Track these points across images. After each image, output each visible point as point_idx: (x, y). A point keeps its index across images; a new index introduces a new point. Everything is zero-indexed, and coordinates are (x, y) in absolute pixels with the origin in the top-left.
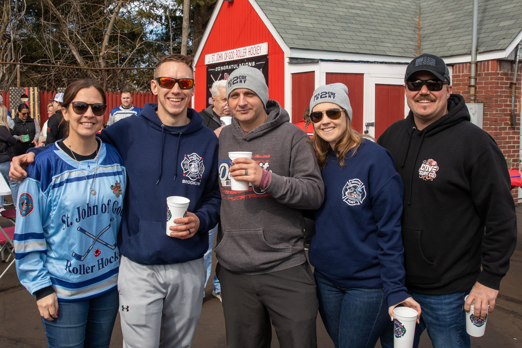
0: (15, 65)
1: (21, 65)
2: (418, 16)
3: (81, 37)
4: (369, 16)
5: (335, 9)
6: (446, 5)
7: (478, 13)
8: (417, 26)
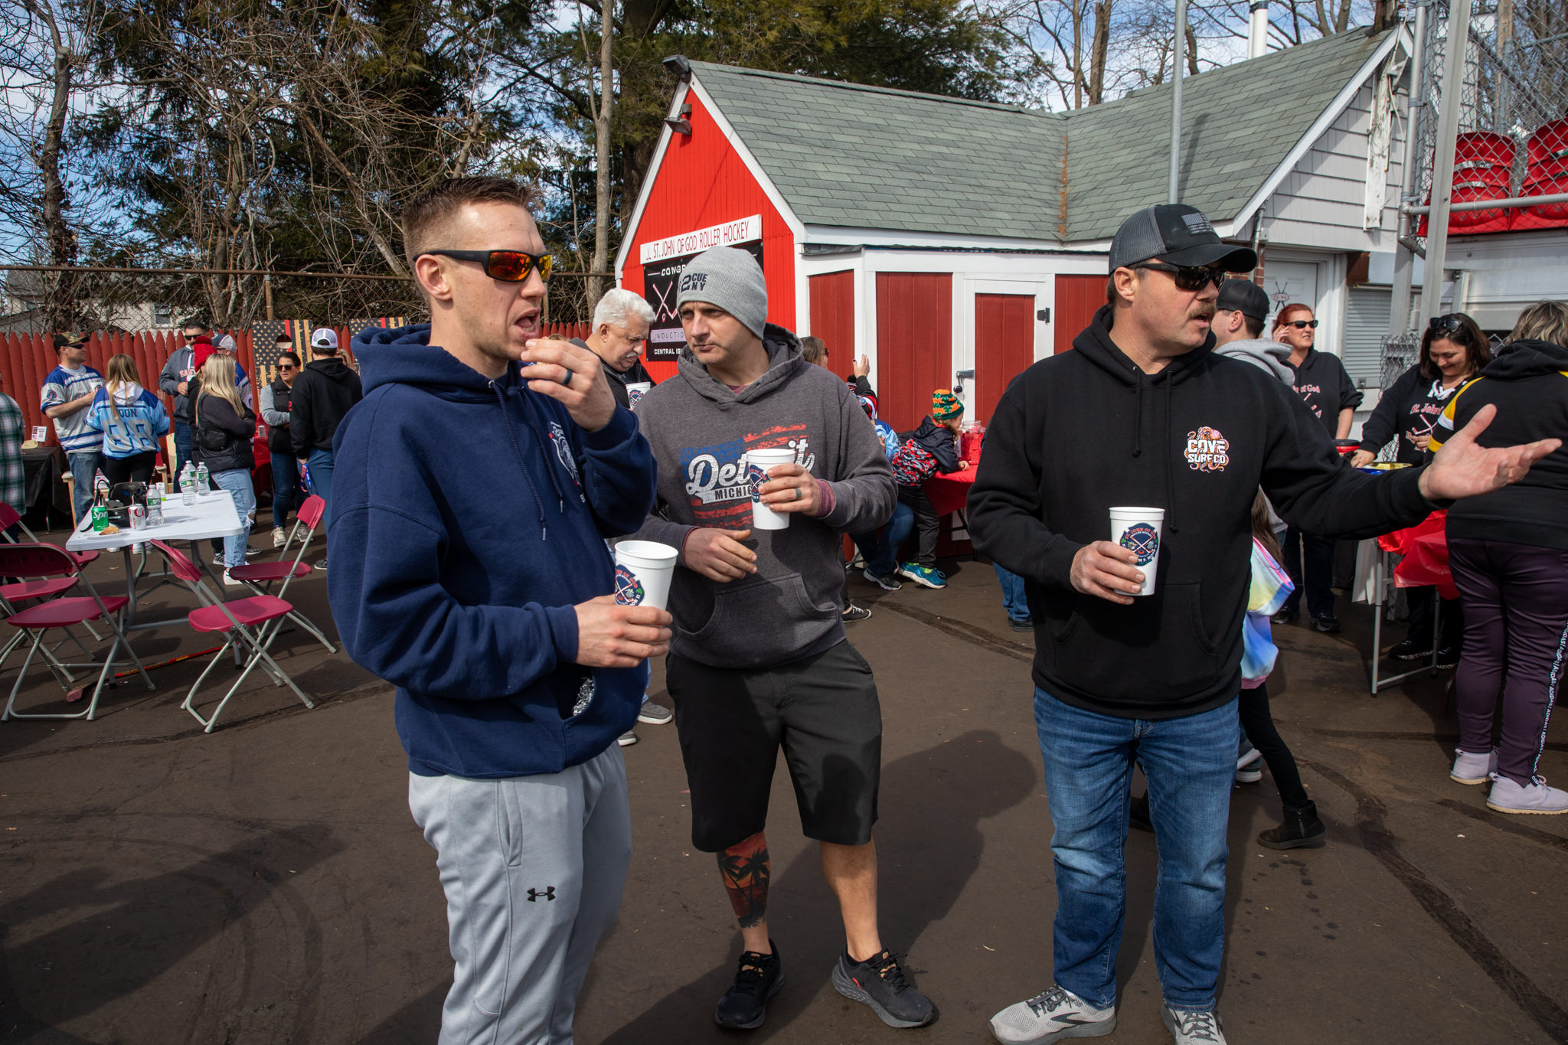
0: (262, 276)
1: (271, 275)
2: (1062, 158)
3: (393, 216)
4: (965, 158)
5: (897, 144)
6: (1119, 134)
7: (1181, 149)
8: (1060, 178)
